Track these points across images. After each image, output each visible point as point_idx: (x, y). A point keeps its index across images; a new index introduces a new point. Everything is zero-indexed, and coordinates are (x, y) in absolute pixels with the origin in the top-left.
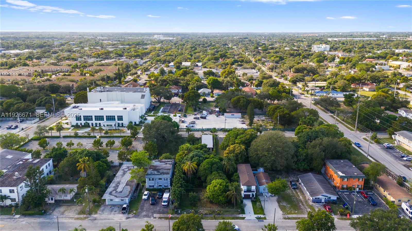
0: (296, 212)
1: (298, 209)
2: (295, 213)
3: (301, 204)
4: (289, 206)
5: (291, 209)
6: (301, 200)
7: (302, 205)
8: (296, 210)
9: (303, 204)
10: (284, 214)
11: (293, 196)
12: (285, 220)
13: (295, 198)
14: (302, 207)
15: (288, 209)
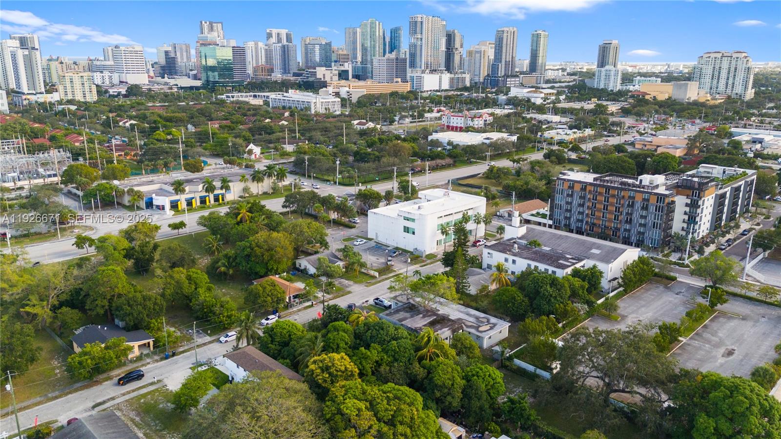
0: (142, 401)
1: (140, 407)
2: (144, 396)
3: (137, 419)
4: (161, 406)
5: (156, 402)
6: (140, 429)
7: (134, 417)
8: (144, 403)
9: (132, 420)
10: (164, 387)
11: (161, 431)
12: (159, 378)
13: (154, 428)
14: (132, 415)
15: (160, 398)
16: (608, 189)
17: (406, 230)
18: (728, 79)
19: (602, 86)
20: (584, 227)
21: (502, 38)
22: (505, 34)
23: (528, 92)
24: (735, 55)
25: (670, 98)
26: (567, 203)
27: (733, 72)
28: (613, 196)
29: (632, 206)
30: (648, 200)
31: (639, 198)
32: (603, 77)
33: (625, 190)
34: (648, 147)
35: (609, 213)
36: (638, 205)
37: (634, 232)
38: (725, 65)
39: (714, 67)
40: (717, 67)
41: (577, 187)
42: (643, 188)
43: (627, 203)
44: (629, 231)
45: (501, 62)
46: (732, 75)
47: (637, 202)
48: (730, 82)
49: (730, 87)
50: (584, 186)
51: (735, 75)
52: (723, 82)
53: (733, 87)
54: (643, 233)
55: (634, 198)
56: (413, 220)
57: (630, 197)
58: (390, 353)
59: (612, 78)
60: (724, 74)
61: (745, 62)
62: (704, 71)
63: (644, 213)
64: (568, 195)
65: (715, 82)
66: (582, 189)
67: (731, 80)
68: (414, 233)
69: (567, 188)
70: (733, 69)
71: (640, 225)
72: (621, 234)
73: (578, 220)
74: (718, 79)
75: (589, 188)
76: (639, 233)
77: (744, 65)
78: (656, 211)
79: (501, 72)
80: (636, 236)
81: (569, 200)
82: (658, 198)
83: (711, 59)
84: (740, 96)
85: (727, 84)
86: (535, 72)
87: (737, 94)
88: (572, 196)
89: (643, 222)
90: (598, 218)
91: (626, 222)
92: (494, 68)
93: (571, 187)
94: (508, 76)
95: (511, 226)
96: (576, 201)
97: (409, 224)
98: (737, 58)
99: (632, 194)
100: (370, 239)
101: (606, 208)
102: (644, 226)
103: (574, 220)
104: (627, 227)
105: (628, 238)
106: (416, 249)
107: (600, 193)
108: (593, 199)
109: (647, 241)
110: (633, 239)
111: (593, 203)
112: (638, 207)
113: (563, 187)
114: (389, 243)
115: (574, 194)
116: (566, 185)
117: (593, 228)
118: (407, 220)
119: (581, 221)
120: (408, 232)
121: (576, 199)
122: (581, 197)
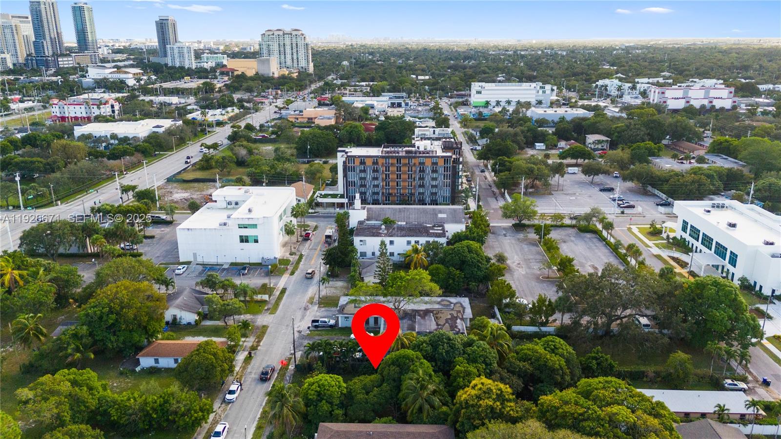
16: (399, 159)
17: (244, 240)
18: (292, 54)
19: (178, 65)
20: (380, 197)
21: (40, 11)
22: (42, 6)
23: (111, 73)
24: (294, 33)
25: (257, 74)
26: (361, 179)
27: (295, 47)
28: (405, 165)
29: (422, 171)
30: (436, 164)
31: (428, 162)
32: (176, 55)
33: (414, 157)
34: (300, 120)
35: (403, 181)
36: (428, 169)
37: (428, 193)
38: (288, 42)
39: (279, 44)
40: (282, 44)
41: (369, 162)
42: (428, 153)
43: (418, 169)
44: (423, 194)
45: (45, 39)
46: (295, 50)
47: (428, 167)
48: (295, 57)
49: (295, 61)
50: (375, 160)
51: (297, 51)
52: (289, 57)
53: (298, 62)
54: (436, 194)
55: (423, 163)
56: (255, 226)
57: (420, 163)
58: (480, 360)
59: (186, 55)
60: (288, 51)
61: (303, 39)
62: (271, 47)
63: (435, 175)
64: (361, 171)
65: (283, 57)
66: (374, 163)
67: (295, 54)
68: (256, 241)
69: (359, 164)
70: (294, 45)
71: (433, 186)
72: (416, 197)
73: (374, 193)
74: (285, 54)
75: (381, 161)
76: (432, 194)
77: (303, 42)
78: (444, 172)
79: (48, 51)
80: (429, 197)
81: (363, 175)
82: (445, 160)
83: (275, 36)
84: (305, 69)
85: (293, 58)
86: (87, 49)
87: (302, 68)
88: (364, 171)
89: (434, 183)
90: (393, 188)
91: (420, 186)
92: (38, 45)
93: (362, 163)
94: (58, 56)
95: (354, 209)
96: (369, 175)
97: (245, 232)
98: (296, 35)
99: (422, 160)
100: (188, 263)
101: (399, 176)
102: (436, 186)
103: (369, 194)
104: (421, 190)
105: (423, 200)
106: (263, 258)
107: (392, 164)
108: (386, 171)
109: (440, 200)
110: (428, 200)
111: (386, 175)
112: (429, 171)
113: (354, 164)
114: (220, 261)
115: (367, 169)
116: (357, 162)
117: (389, 197)
118: (244, 227)
119: (378, 193)
120: (247, 241)
121: (370, 174)
122: (374, 171)
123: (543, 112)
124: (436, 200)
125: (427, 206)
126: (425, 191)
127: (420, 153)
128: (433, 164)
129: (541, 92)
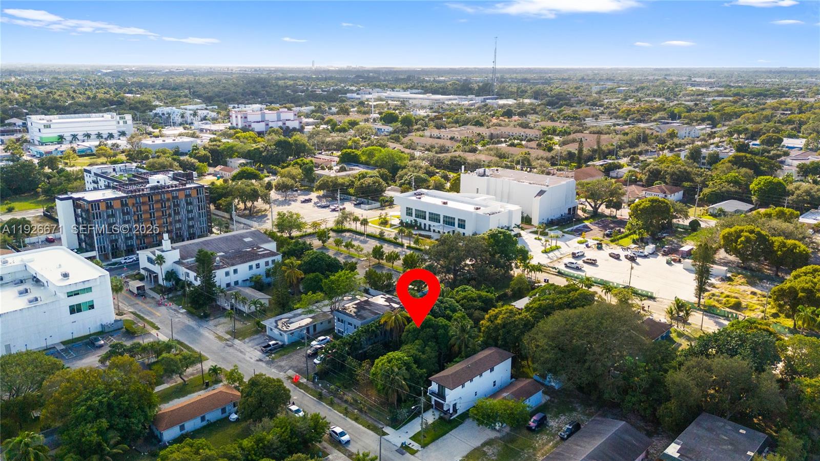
17: (75, 309)
28: (157, 202)
29: (176, 205)
43: (172, 204)
47: (182, 200)
54: (193, 226)
56: (89, 290)
57: (173, 198)
63: (190, 208)
64: (109, 216)
66: (123, 205)
68: (92, 307)
69: (105, 209)
71: (189, 219)
73: (127, 238)
75: (130, 202)
76: (189, 227)
80: (187, 231)
81: (111, 220)
82: (197, 190)
88: (113, 216)
89: (190, 216)
93: (109, 207)
97: (75, 300)
99: (173, 194)
101: (152, 215)
102: (192, 219)
103: (122, 239)
104: (178, 226)
105: (181, 236)
106: (102, 325)
107: (144, 203)
108: (138, 212)
109: (198, 232)
110: (186, 234)
111: (138, 215)
112: (184, 204)
113: (99, 209)
114: (50, 342)
115: (116, 213)
116: (103, 207)
117: (144, 240)
118: (75, 295)
119: (131, 238)
120: (79, 310)
121: (120, 218)
122: (124, 214)
123: (172, 141)
124: (194, 234)
125: (186, 243)
126: (182, 226)
127: (168, 187)
128: (187, 196)
129: (121, 122)
